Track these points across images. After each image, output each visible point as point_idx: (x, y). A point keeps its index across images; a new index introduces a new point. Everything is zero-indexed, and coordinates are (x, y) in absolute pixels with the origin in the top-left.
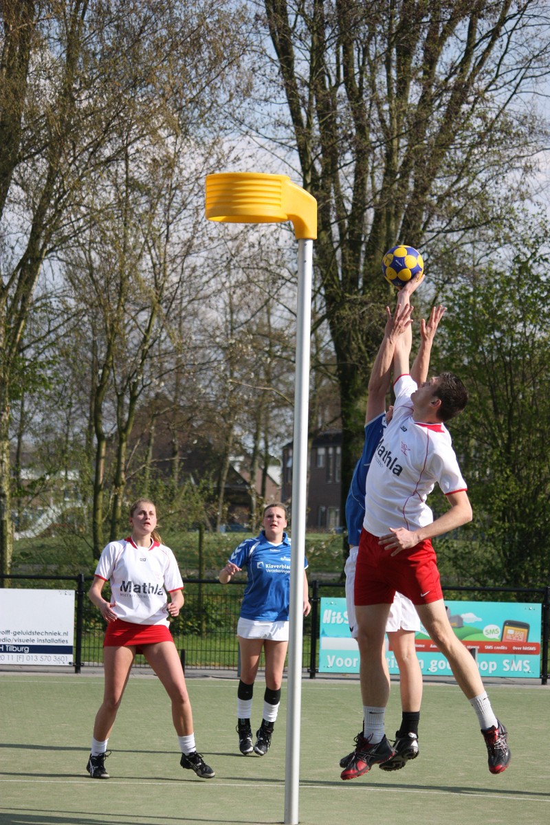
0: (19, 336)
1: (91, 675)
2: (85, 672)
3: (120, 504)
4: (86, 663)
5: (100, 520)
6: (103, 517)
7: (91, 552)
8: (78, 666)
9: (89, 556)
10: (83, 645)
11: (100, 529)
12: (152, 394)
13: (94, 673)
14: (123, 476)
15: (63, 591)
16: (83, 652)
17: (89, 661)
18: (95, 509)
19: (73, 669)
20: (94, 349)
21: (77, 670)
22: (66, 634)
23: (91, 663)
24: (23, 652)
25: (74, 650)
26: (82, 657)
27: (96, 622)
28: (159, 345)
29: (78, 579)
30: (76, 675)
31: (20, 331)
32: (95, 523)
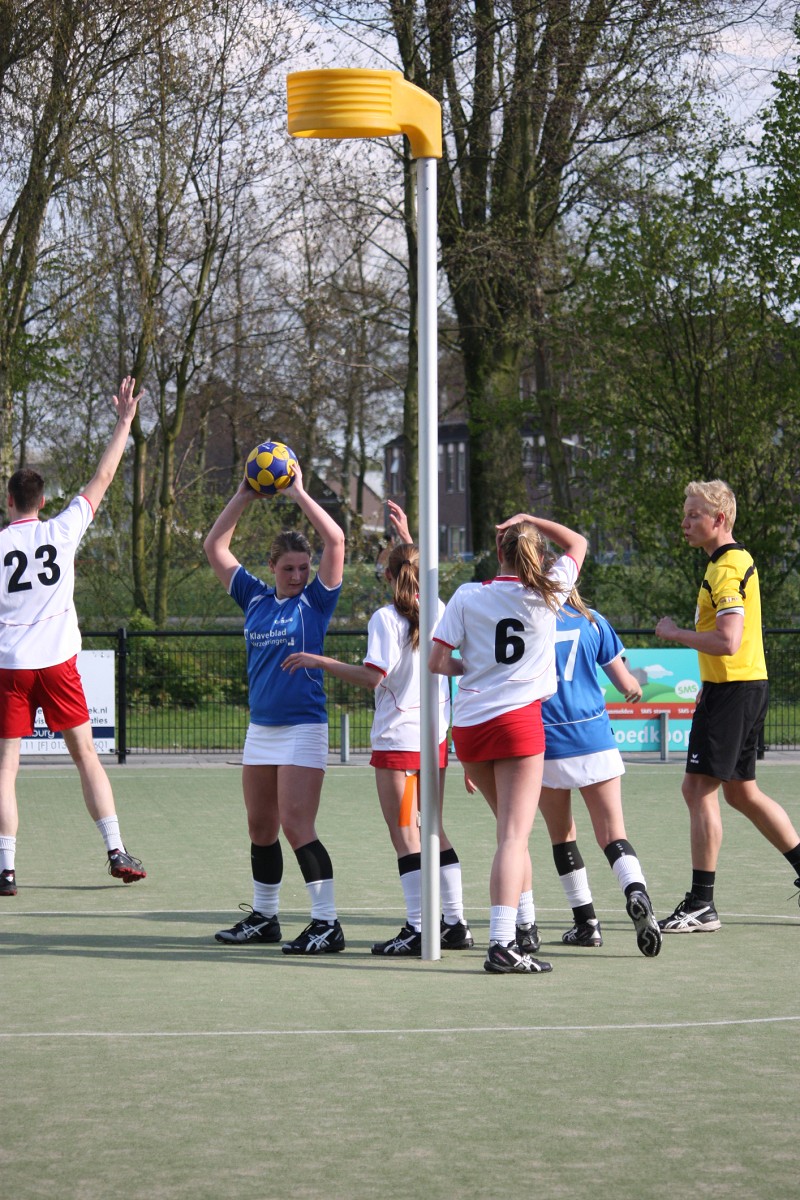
0: (21, 303)
1: (140, 766)
2: (132, 762)
3: (168, 530)
4: (133, 750)
5: (142, 553)
6: (146, 549)
7: (131, 598)
8: (122, 753)
9: (128, 603)
10: (128, 725)
11: (143, 566)
12: (204, 378)
13: (144, 762)
14: (171, 491)
15: (98, 653)
16: (128, 734)
17: (137, 747)
18: (135, 538)
19: (116, 758)
20: (121, 319)
21: (122, 760)
22: (104, 710)
23: (140, 750)
24: (46, 737)
25: (116, 733)
26: (128, 743)
27: (142, 693)
28: (210, 309)
29: (119, 634)
30: (119, 766)
31: (22, 296)
32: (135, 557)
